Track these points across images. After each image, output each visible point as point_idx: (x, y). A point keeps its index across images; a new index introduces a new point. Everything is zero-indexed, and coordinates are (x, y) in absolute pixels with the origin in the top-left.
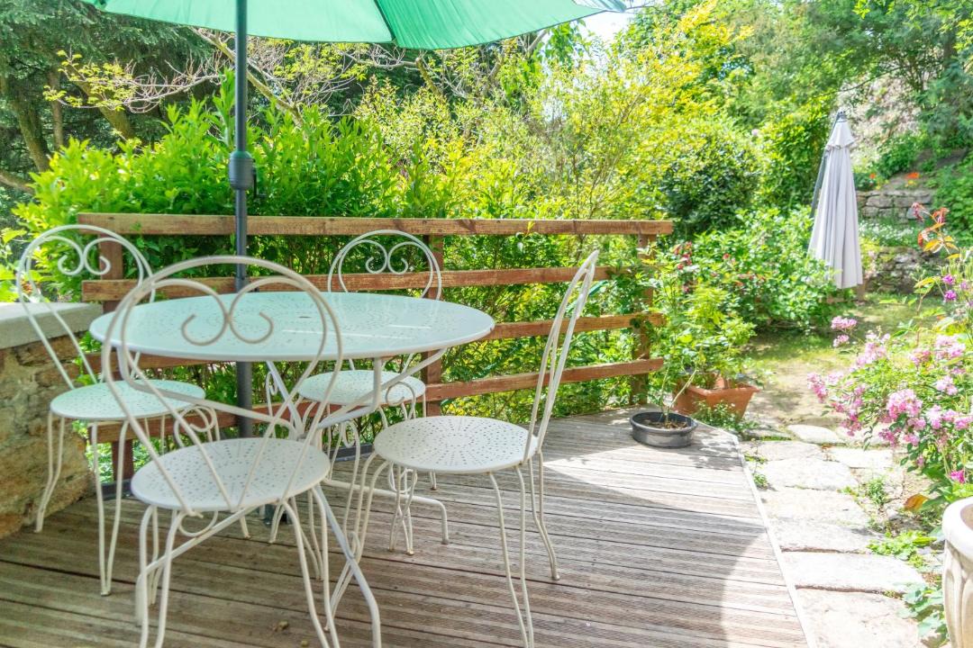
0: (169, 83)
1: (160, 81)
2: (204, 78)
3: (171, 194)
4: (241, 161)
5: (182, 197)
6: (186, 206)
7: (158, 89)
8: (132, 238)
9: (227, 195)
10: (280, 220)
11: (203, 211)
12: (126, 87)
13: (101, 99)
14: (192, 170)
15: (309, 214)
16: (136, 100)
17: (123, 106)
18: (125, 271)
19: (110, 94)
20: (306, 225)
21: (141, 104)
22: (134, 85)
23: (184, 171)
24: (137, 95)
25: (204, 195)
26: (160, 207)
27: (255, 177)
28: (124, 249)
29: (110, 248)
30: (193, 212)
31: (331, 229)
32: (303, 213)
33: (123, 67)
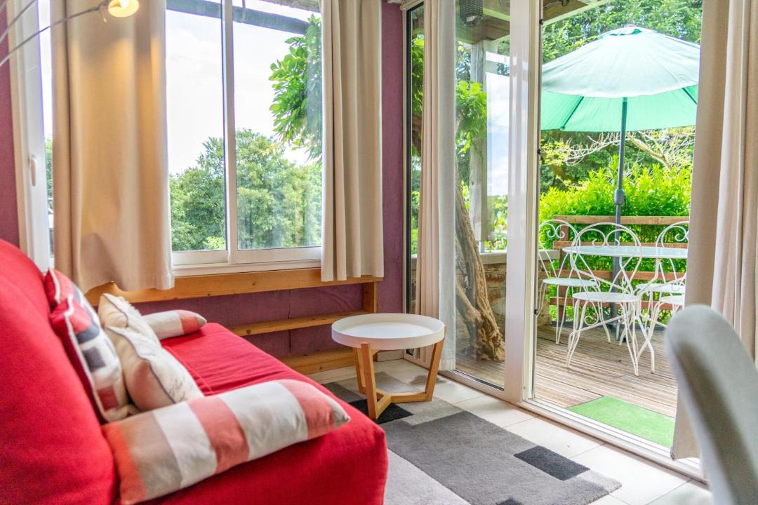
0: (589, 148)
1: (584, 147)
2: (608, 143)
3: (588, 208)
4: (620, 193)
5: (592, 209)
6: (593, 212)
7: (583, 152)
8: (573, 225)
9: (611, 207)
10: (637, 217)
11: (601, 214)
12: (565, 152)
13: (551, 160)
14: (598, 198)
15: (651, 215)
16: (570, 158)
17: (563, 162)
18: (569, 237)
19: (556, 157)
20: (650, 220)
21: (572, 160)
22: (570, 150)
23: (595, 198)
24: (571, 156)
25: (602, 208)
26: (583, 213)
27: (625, 200)
28: (570, 228)
29: (564, 228)
30: (597, 215)
31: (661, 222)
32: (648, 215)
33: (565, 143)
